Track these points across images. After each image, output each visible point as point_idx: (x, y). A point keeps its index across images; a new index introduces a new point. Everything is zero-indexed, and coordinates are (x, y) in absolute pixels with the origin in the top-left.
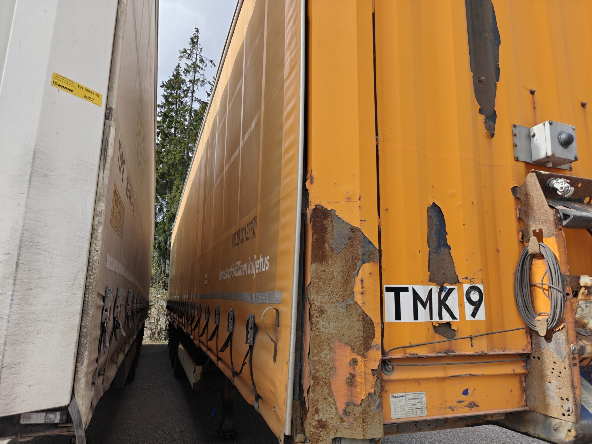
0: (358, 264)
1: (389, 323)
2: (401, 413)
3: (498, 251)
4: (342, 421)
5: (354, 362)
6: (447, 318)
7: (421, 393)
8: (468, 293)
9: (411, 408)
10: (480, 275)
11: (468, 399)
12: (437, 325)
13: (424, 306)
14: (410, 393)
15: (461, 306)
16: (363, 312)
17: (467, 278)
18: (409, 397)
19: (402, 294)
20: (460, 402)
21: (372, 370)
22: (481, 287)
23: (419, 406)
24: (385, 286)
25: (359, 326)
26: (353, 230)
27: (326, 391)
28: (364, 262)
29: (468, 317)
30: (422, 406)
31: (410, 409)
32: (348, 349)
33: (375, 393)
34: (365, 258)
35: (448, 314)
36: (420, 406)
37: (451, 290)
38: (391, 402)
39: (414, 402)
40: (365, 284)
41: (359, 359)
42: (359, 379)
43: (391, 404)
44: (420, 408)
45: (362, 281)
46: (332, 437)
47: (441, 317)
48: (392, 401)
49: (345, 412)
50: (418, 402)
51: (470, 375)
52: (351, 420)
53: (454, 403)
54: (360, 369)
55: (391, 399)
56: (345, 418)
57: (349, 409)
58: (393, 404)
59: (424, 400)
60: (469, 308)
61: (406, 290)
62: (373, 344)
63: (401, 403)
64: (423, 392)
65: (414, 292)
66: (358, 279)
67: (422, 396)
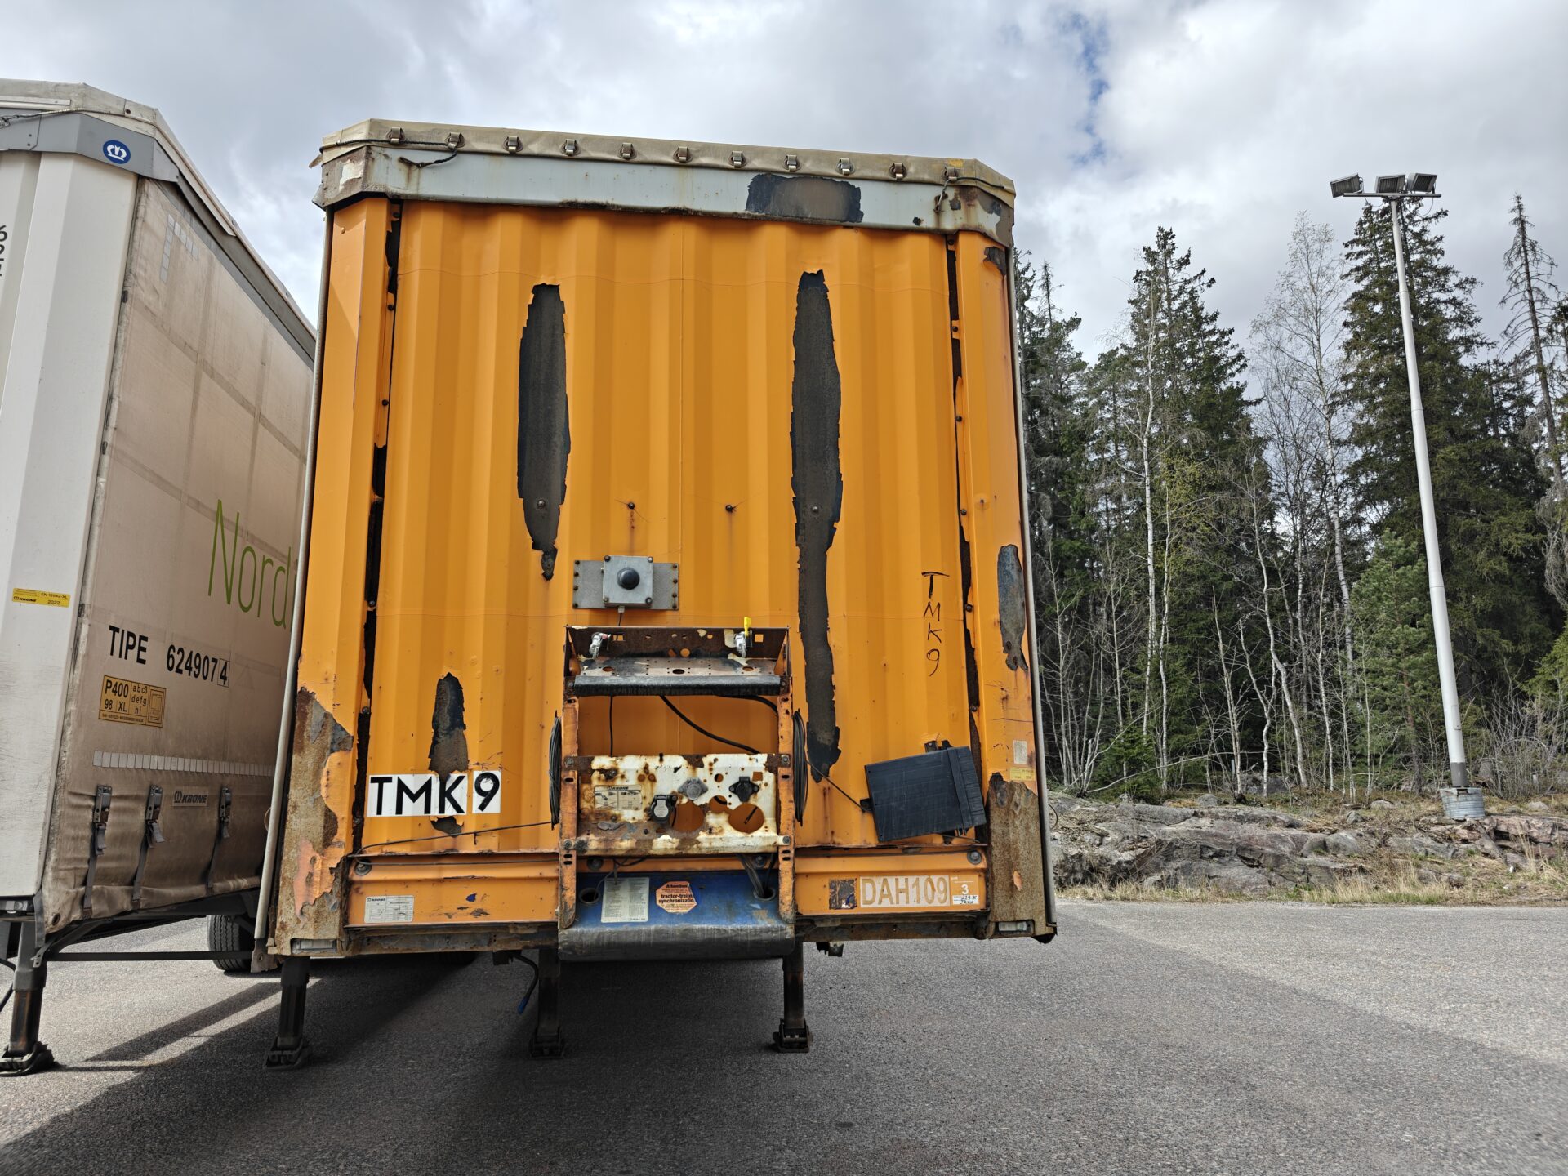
0: (327, 753)
1: (371, 818)
2: (377, 917)
4: (299, 922)
5: (314, 859)
6: (450, 811)
7: (408, 897)
8: (479, 780)
9: (393, 913)
10: (498, 759)
11: (473, 906)
12: (436, 820)
13: (414, 797)
14: (394, 897)
15: (470, 796)
16: (326, 806)
17: (478, 764)
18: (392, 900)
19: (386, 784)
20: (461, 908)
21: (331, 869)
22: (498, 774)
23: (403, 910)
24: (370, 777)
25: (321, 822)
26: (327, 715)
27: (289, 892)
28: (332, 751)
29: (476, 810)
30: (408, 910)
31: (391, 913)
32: (311, 846)
33: (331, 892)
34: (335, 747)
35: (452, 807)
36: (405, 910)
37: (460, 779)
38: (367, 905)
39: (397, 906)
40: (331, 776)
41: (318, 857)
42: (316, 879)
43: (367, 907)
44: (405, 912)
45: (328, 772)
46: (290, 938)
49: (302, 913)
50: (403, 907)
51: (473, 877)
52: (306, 920)
53: (452, 909)
54: (318, 867)
55: (367, 902)
56: (301, 919)
57: (305, 910)
58: (370, 907)
59: (411, 904)
60: (478, 799)
61: (389, 780)
62: (334, 840)
63: (380, 907)
64: (411, 896)
65: (400, 782)
66: (325, 771)
67: (408, 899)
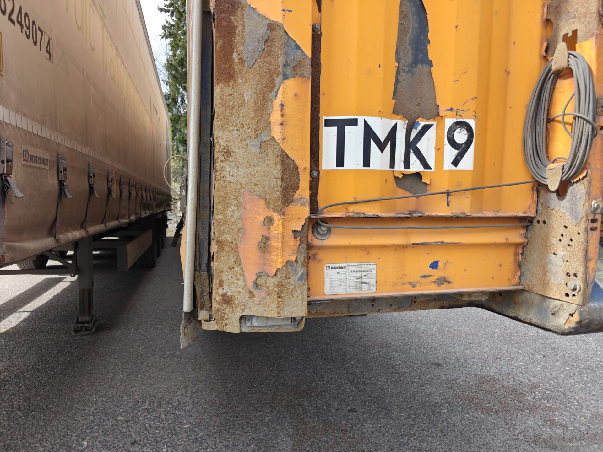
0: (278, 80)
1: (328, 171)
2: (338, 288)
3: (508, 73)
4: (252, 295)
5: (269, 220)
7: (370, 265)
8: (451, 131)
9: (355, 283)
10: (472, 106)
11: (437, 274)
12: (401, 176)
13: (382, 147)
14: (354, 264)
15: (439, 150)
16: (283, 151)
17: (451, 110)
18: (353, 268)
19: (347, 129)
20: (425, 277)
21: (294, 232)
22: (472, 123)
23: (365, 280)
24: (323, 118)
25: (277, 171)
26: (272, 26)
27: (232, 259)
28: (286, 77)
29: (448, 165)
30: (371, 280)
31: (353, 283)
32: (262, 203)
33: (296, 261)
34: (289, 71)
35: (418, 162)
36: (367, 280)
37: (426, 128)
38: (325, 274)
39: (358, 275)
40: (287, 111)
41: (276, 216)
42: (275, 243)
43: (326, 276)
44: (367, 282)
45: (282, 105)
46: (240, 314)
47: (407, 164)
48: (327, 273)
49: (256, 285)
50: (365, 276)
51: (442, 242)
52: (263, 294)
53: (416, 278)
54: (277, 228)
55: (326, 271)
56: (255, 292)
57: (260, 281)
58: (329, 276)
59: (374, 273)
60: (450, 153)
61: (354, 123)
62: (296, 196)
63: (340, 276)
64: (373, 263)
65: (367, 127)
66: (277, 103)
67: (370, 267)
